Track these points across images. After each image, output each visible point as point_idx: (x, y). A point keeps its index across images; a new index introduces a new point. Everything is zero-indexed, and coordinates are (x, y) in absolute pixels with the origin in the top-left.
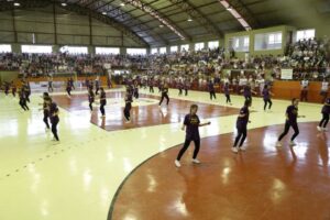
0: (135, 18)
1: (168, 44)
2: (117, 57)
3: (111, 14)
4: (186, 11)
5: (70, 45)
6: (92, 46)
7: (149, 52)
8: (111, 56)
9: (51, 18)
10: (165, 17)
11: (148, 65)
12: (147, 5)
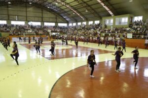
0: (62, 10)
1: (77, 21)
2: (54, 27)
3: (51, 8)
4: (85, 7)
5: (33, 21)
6: (43, 22)
7: (68, 25)
8: (51, 27)
9: (25, 9)
10: (76, 10)
11: (68, 31)
12: (68, 4)
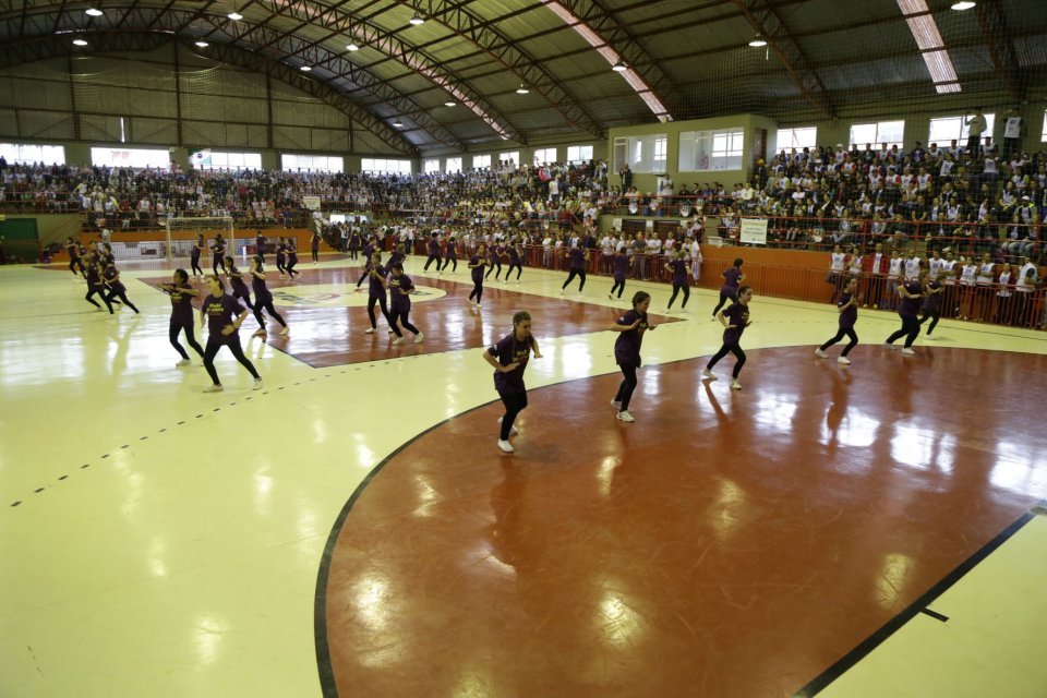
0: (385, 82)
1: (467, 150)
2: (337, 181)
3: (322, 71)
4: (513, 68)
5: (216, 148)
6: (272, 152)
7: (417, 167)
8: (322, 177)
9: (168, 79)
10: (459, 81)
11: (417, 202)
12: (416, 49)
